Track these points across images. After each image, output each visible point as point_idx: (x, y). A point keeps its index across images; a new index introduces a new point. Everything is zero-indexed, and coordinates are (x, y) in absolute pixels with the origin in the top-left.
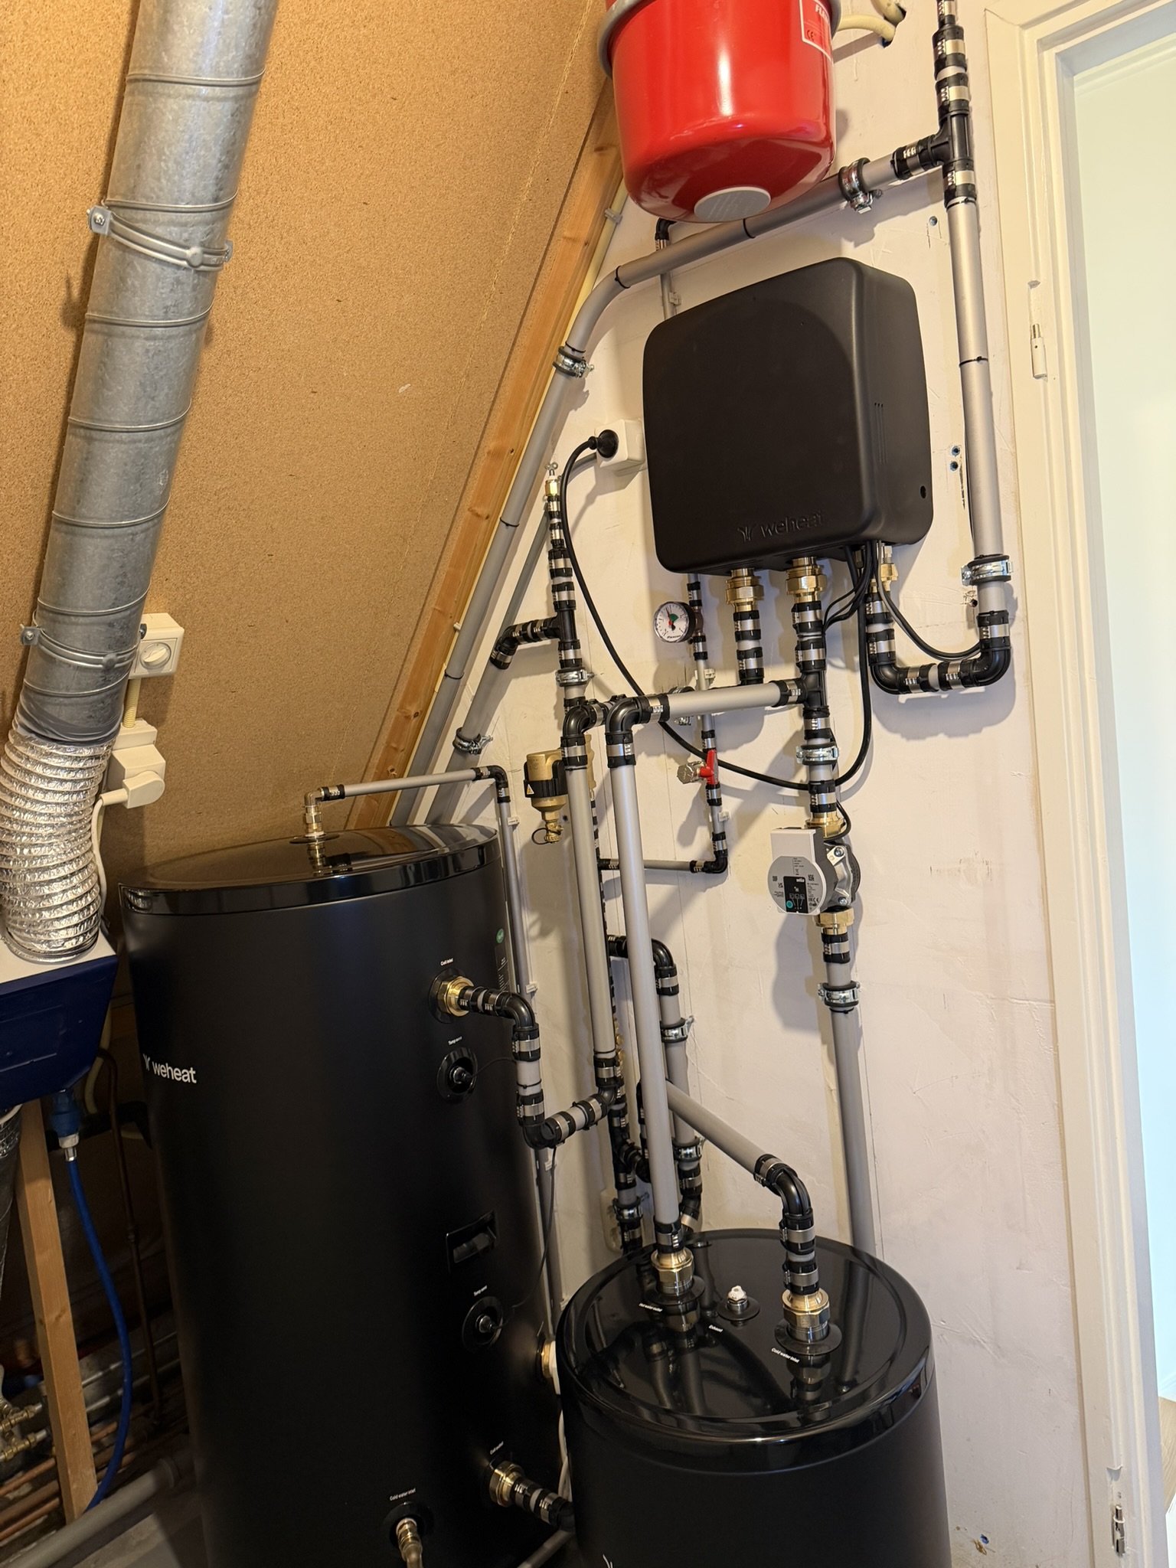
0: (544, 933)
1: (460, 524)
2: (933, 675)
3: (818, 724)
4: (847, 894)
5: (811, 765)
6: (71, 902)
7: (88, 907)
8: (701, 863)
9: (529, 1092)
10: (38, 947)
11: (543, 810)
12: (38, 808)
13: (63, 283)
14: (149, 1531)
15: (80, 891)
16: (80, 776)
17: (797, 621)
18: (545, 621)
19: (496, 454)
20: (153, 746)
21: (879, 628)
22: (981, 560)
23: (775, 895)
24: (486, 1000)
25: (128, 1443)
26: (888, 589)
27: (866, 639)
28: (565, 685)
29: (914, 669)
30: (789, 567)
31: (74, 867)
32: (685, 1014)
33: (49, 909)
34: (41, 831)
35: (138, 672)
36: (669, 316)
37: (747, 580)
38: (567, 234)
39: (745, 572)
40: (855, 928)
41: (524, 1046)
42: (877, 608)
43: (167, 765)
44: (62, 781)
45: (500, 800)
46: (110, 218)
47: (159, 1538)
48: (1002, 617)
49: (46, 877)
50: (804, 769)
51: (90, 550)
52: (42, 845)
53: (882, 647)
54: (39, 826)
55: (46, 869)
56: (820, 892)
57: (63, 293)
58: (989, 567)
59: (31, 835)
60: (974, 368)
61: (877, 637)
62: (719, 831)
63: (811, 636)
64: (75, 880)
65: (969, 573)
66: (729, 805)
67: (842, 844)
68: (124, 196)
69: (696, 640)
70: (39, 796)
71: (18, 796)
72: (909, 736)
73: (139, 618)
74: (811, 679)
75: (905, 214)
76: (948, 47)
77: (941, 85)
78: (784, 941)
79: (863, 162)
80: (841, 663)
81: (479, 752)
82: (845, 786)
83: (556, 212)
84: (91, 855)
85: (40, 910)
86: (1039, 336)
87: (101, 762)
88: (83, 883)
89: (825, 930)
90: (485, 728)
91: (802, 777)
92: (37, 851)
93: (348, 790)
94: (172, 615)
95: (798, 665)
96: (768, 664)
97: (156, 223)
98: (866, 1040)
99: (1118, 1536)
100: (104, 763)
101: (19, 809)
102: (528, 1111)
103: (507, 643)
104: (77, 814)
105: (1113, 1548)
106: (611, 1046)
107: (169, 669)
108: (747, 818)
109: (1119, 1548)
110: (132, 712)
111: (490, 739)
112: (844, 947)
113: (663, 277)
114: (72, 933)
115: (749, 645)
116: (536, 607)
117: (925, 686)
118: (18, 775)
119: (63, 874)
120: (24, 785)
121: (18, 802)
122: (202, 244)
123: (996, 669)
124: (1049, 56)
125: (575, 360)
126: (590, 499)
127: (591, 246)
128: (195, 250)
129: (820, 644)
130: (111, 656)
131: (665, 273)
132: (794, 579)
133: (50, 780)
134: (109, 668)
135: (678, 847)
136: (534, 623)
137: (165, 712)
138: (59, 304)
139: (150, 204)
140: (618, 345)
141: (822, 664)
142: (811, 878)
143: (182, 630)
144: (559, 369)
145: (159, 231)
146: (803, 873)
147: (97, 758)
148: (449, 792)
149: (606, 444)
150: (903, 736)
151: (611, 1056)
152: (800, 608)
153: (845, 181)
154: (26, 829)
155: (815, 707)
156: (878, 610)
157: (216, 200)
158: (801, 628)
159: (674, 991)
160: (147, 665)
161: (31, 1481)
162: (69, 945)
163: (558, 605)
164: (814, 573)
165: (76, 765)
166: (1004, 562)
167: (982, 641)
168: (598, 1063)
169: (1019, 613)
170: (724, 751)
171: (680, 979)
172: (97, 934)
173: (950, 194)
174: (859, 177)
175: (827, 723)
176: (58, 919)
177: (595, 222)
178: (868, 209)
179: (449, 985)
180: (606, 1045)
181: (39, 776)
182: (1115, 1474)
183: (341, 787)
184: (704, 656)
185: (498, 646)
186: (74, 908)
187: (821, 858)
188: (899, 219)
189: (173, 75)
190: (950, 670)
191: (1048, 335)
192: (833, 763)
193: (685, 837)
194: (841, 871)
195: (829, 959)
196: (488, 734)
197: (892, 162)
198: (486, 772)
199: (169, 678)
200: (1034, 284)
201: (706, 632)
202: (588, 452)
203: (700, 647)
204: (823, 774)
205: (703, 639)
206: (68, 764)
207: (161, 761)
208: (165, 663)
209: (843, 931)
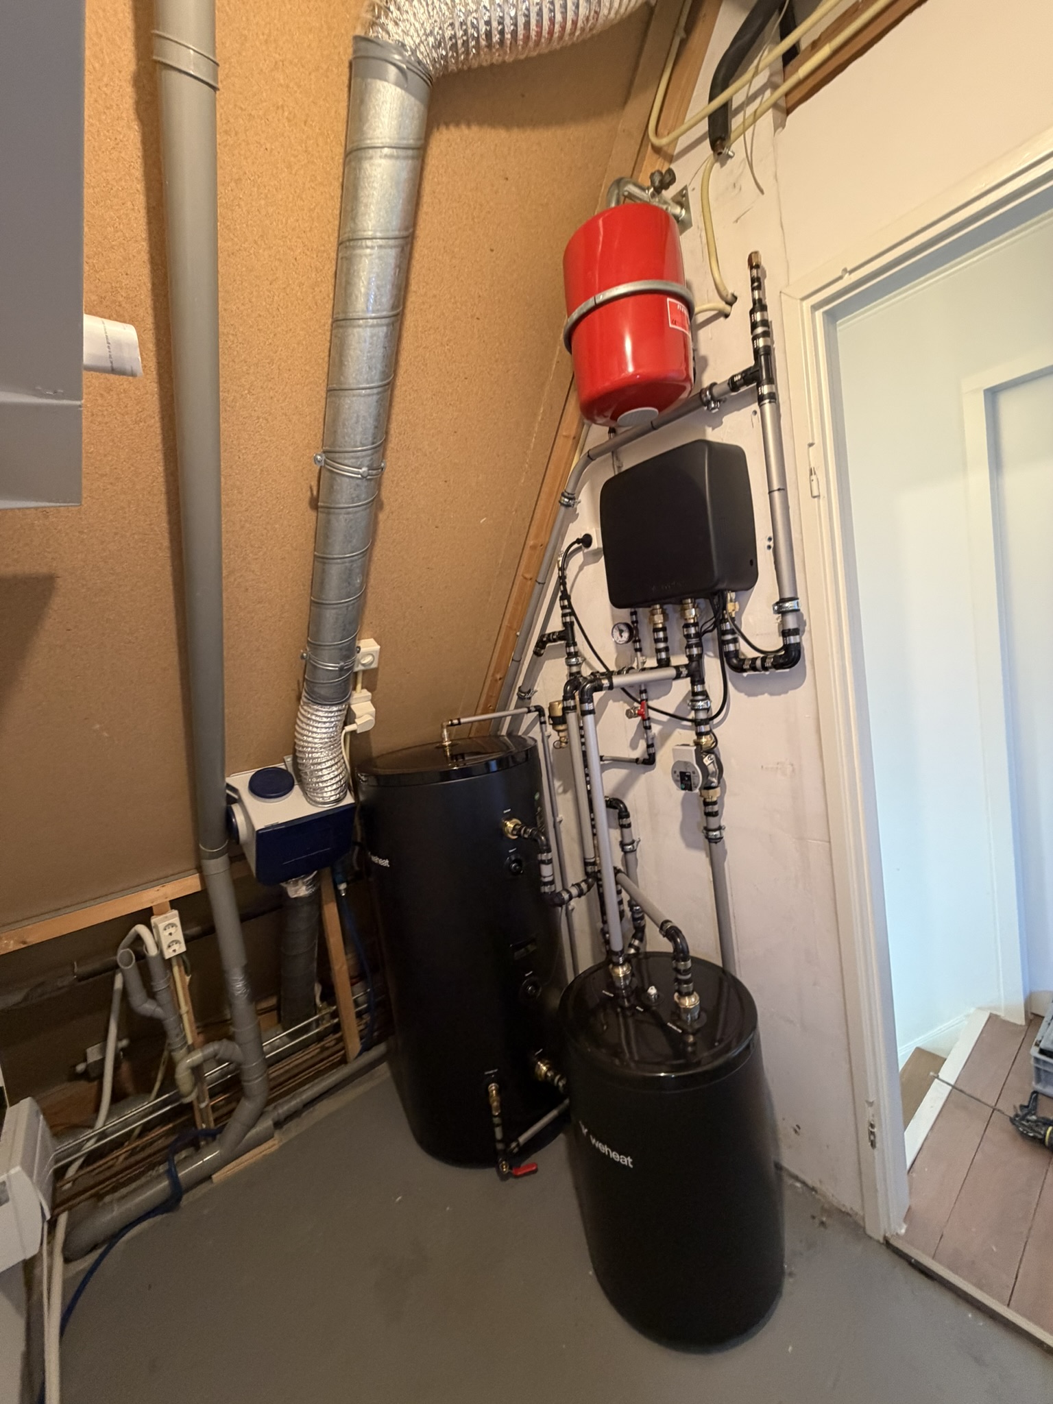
0: (565, 791)
1: (517, 582)
2: (758, 663)
3: (698, 688)
4: (715, 780)
5: (697, 711)
6: (332, 779)
7: (340, 781)
8: (641, 759)
9: (547, 880)
10: (318, 799)
11: (559, 731)
12: (314, 735)
13: (309, 488)
14: (384, 1069)
15: (336, 773)
16: (333, 720)
17: (686, 633)
18: (560, 632)
19: (534, 548)
20: (370, 702)
21: (729, 637)
22: (783, 600)
23: (676, 781)
24: (525, 831)
25: (376, 1027)
26: (733, 616)
27: (722, 643)
28: (570, 666)
29: (749, 659)
30: (681, 603)
31: (333, 762)
32: (635, 838)
33: (322, 782)
34: (316, 746)
35: (358, 668)
36: (617, 473)
37: (659, 611)
38: (564, 434)
39: (658, 606)
40: (722, 797)
41: (544, 857)
42: (728, 626)
43: (376, 711)
44: (325, 723)
45: (541, 723)
46: (324, 458)
47: (388, 1074)
48: (796, 632)
49: (319, 767)
50: (693, 712)
51: (328, 615)
52: (317, 753)
53: (732, 647)
54: (315, 743)
55: (320, 764)
56: (699, 779)
57: (309, 493)
58: (787, 605)
59: (312, 748)
60: (776, 495)
61: (728, 642)
62: (650, 743)
63: (693, 641)
64: (334, 768)
65: (776, 608)
66: (656, 729)
67: (713, 753)
68: (330, 446)
69: (635, 642)
70: (315, 730)
71: (306, 730)
72: (749, 694)
73: (355, 644)
74: (694, 664)
75: (739, 410)
76: (758, 317)
77: (755, 338)
78: (684, 803)
79: (714, 384)
80: (711, 654)
81: (530, 698)
82: (716, 721)
83: (557, 423)
84: (341, 756)
85: (318, 783)
86: (815, 474)
87: (342, 712)
88: (337, 769)
89: (705, 799)
90: (533, 685)
91: (692, 715)
92: (315, 755)
93: (463, 720)
94: (375, 639)
95: (687, 656)
96: (673, 654)
97: (345, 458)
98: (729, 857)
99: (872, 1138)
100: (345, 712)
101: (307, 736)
102: (546, 889)
103: (541, 644)
104: (333, 737)
105: (870, 1144)
106: (593, 856)
107: (374, 666)
108: (665, 736)
109: (873, 1144)
110: (359, 686)
111: (536, 691)
112: (716, 808)
113: (613, 453)
114: (333, 793)
115: (662, 645)
116: (556, 625)
117: (754, 668)
118: (305, 720)
119: (327, 765)
120: (307, 724)
121: (306, 733)
122: (368, 466)
123: (793, 660)
124: (819, 314)
125: (570, 499)
126: (581, 568)
127: (576, 439)
128: (364, 469)
129: (699, 645)
130: (342, 664)
131: (613, 450)
132: (683, 610)
133: (319, 722)
134: (341, 669)
135: (630, 750)
136: (554, 633)
137: (376, 685)
138: (307, 500)
139: (341, 449)
140: (592, 489)
141: (700, 656)
142: (694, 773)
143: (379, 647)
144: (562, 504)
145: (346, 462)
146: (690, 770)
147: (340, 711)
148: (516, 719)
149: (586, 541)
150: (746, 694)
151: (593, 860)
152: (687, 626)
153: (703, 396)
154: (310, 745)
155: (697, 679)
156: (729, 628)
157: (373, 443)
158: (688, 636)
159: (629, 826)
160: (363, 665)
161: (336, 1039)
162: (332, 799)
163: (565, 624)
164: (694, 607)
165: (330, 715)
166: (796, 602)
167: (784, 645)
168: (586, 864)
169: (807, 628)
170: (652, 700)
171: (632, 819)
172: (346, 792)
173: (761, 399)
174: (711, 393)
175: (703, 687)
176: (327, 787)
177: (578, 427)
178: (717, 410)
179: (508, 823)
180: (590, 855)
181: (314, 720)
182: (871, 1104)
183: (459, 719)
184: (640, 650)
185: (537, 645)
186: (333, 781)
187: (700, 761)
188: (736, 413)
189: (346, 386)
190: (767, 660)
191: (820, 474)
192: (708, 710)
193: (634, 746)
194: (712, 768)
195: (708, 814)
196: (535, 688)
197: (729, 384)
198: (533, 709)
199: (376, 670)
200: (811, 445)
201: (641, 636)
202: (576, 546)
203: (638, 645)
204: (702, 715)
205: (639, 641)
206: (326, 715)
207: (373, 709)
208: (372, 663)
209: (714, 799)
